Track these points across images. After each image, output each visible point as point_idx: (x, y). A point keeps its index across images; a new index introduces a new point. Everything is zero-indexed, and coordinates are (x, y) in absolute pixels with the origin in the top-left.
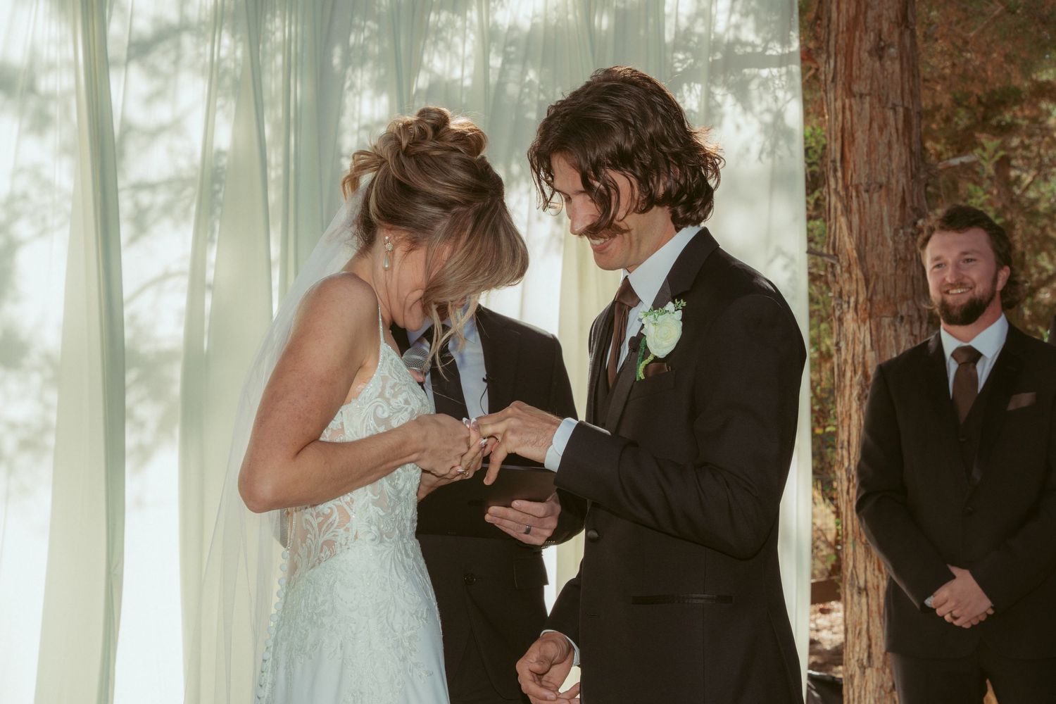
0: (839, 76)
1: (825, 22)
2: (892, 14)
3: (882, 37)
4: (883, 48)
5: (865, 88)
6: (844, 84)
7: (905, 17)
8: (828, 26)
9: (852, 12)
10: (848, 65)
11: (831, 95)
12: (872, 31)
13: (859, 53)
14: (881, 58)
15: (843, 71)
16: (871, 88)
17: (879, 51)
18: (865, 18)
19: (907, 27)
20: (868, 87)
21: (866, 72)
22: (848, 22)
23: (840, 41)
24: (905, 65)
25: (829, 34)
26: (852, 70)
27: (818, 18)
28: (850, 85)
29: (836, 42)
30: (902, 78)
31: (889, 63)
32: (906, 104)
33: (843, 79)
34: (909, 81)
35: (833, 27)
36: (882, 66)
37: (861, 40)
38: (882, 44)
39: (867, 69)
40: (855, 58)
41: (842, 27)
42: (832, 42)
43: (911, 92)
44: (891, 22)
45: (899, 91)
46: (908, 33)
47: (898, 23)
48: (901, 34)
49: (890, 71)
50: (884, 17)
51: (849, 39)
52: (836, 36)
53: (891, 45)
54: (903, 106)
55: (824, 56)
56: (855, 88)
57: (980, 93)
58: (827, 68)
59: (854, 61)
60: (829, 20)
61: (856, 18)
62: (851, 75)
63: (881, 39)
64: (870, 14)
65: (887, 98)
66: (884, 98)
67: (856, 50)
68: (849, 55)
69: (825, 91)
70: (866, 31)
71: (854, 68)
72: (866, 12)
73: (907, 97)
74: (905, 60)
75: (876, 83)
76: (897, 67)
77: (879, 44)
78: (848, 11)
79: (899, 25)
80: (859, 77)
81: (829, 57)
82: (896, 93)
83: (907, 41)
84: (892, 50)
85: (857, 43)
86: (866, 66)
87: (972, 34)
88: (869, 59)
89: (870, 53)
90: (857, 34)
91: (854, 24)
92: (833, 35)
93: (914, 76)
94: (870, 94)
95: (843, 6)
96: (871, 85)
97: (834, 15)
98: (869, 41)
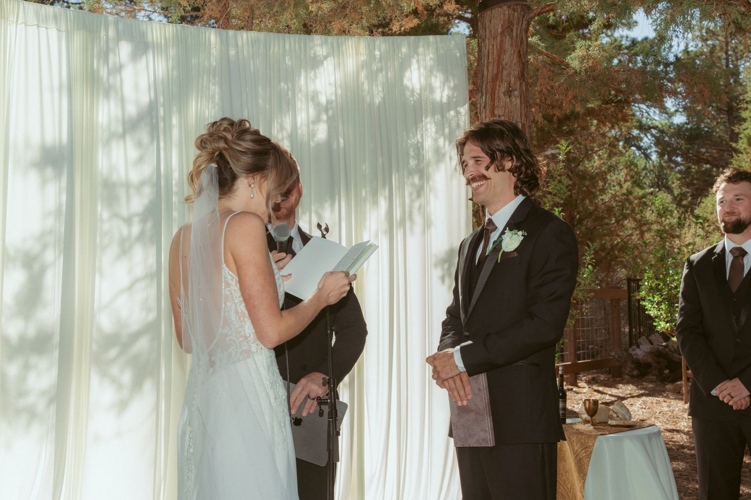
0: (487, 105)
1: (480, 76)
2: (516, 73)
3: (511, 85)
4: (511, 91)
5: (501, 112)
6: (490, 110)
7: (523, 75)
8: (482, 78)
9: (495, 71)
10: (493, 100)
11: (484, 115)
12: (505, 82)
13: (498, 94)
14: (510, 96)
15: (490, 103)
16: (505, 112)
17: (509, 93)
18: (502, 75)
19: (524, 80)
20: (503, 112)
21: (502, 104)
22: (492, 77)
23: (488, 87)
24: (522, 100)
25: (482, 82)
26: (494, 102)
27: (476, 74)
28: (493, 111)
29: (486, 87)
30: (521, 107)
31: (514, 99)
32: (523, 122)
33: (490, 107)
34: (524, 109)
35: (485, 79)
36: (511, 102)
37: (499, 86)
38: (511, 89)
39: (503, 102)
40: (496, 95)
41: (490, 80)
42: (484, 87)
43: (526, 115)
44: (516, 77)
45: (519, 115)
46: (524, 84)
47: (519, 78)
48: (521, 84)
49: (515, 103)
50: (512, 75)
51: (493, 86)
52: (487, 84)
53: (515, 90)
54: (521, 122)
55: (480, 95)
56: (496, 112)
57: (559, 115)
58: (482, 100)
59: (496, 98)
60: (483, 75)
61: (497, 74)
62: (494, 105)
63: (510, 87)
64: (505, 73)
65: (513, 117)
66: (512, 118)
67: (497, 92)
68: (493, 93)
69: (480, 113)
70: (502, 82)
71: (496, 102)
72: (502, 72)
73: (523, 118)
74: (522, 97)
75: (507, 110)
76: (518, 101)
77: (509, 88)
78: (493, 71)
79: (520, 79)
80: (498, 106)
81: (482, 95)
82: (518, 115)
83: (524, 88)
84: (516, 92)
85: (497, 87)
86: (502, 101)
87: (557, 85)
88: (503, 97)
89: (504, 94)
90: (498, 83)
91: (496, 78)
92: (485, 83)
93: (527, 106)
94: (504, 116)
95: (490, 68)
96: (505, 111)
97: (485, 73)
98: (503, 88)
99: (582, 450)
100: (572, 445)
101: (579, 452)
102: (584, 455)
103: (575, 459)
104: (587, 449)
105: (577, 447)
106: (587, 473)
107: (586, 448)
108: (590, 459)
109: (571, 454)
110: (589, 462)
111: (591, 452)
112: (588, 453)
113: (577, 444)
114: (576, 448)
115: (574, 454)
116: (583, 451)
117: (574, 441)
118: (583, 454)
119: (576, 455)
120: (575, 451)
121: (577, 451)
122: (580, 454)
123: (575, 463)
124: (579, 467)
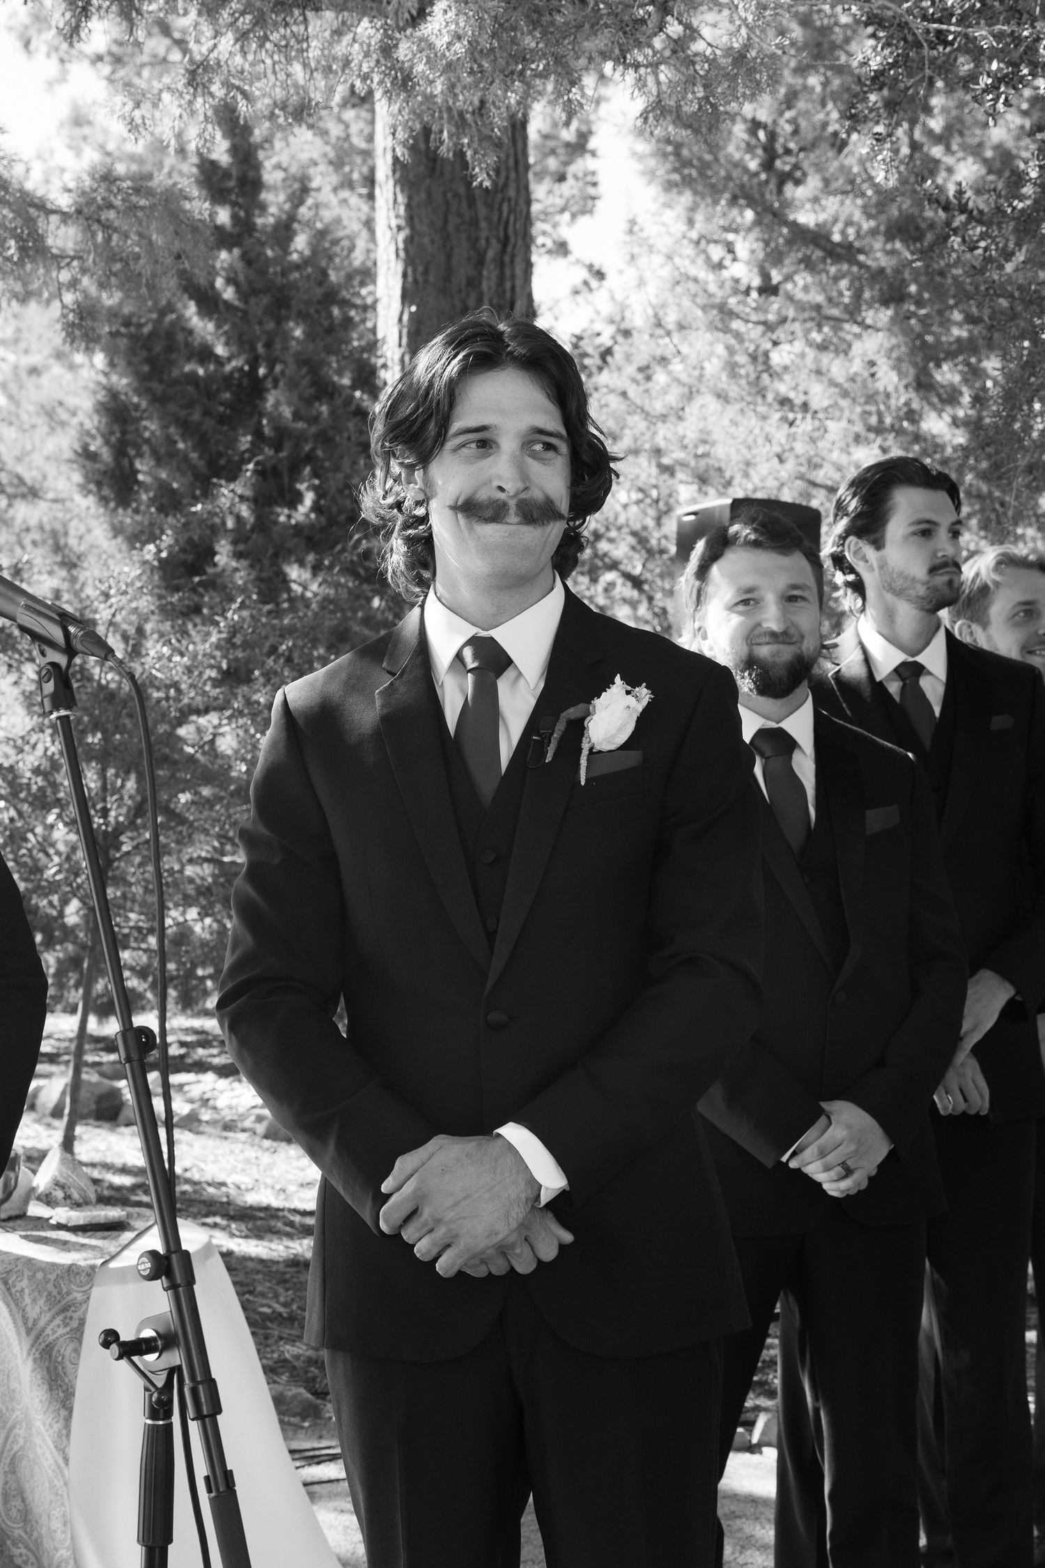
99: (53, 1318)
100: (17, 1305)
101: (42, 1323)
102: (61, 1331)
103: (32, 1346)
104: (69, 1314)
105: (37, 1310)
106: (74, 1388)
107: (65, 1309)
108: (80, 1342)
109: (18, 1334)
110: (77, 1351)
111: (82, 1322)
112: (75, 1324)
113: (34, 1301)
114: (32, 1312)
115: (29, 1331)
116: (58, 1321)
117: (22, 1290)
118: (56, 1331)
119: (34, 1334)
120: (30, 1325)
121: (35, 1322)
122: (48, 1331)
123: (35, 1360)
124: (48, 1369)
